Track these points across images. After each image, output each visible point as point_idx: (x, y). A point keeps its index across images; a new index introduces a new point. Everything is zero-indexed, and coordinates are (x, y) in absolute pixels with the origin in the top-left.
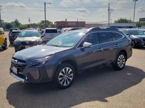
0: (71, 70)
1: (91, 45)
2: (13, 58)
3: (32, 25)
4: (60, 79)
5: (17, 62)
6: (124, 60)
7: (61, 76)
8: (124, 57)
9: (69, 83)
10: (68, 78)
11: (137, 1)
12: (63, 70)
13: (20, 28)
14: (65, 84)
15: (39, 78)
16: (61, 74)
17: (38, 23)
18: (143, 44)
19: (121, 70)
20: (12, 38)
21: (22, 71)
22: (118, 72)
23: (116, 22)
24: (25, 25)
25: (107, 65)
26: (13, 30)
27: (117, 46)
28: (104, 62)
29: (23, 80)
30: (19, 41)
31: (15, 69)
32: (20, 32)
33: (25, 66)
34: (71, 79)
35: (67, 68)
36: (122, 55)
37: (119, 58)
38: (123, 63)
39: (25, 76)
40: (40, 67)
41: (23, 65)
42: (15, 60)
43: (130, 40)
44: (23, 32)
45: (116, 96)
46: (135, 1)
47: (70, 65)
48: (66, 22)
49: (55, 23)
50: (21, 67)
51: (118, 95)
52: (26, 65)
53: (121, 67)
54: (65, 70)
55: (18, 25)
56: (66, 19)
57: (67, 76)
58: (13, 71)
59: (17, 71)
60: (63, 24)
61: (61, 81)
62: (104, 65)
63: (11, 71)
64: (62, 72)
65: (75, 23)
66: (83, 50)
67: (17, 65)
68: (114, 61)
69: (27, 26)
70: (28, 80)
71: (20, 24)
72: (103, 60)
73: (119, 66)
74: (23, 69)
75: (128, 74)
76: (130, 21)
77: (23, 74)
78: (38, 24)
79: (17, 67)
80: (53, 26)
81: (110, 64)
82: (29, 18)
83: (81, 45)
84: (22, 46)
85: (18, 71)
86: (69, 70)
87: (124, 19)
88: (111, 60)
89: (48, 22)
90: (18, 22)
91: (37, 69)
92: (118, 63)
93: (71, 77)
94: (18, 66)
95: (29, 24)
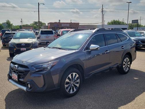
0: (77, 76)
1: (98, 48)
2: (12, 62)
3: (24, 26)
4: (66, 86)
5: (18, 67)
6: (129, 63)
7: (68, 83)
8: (129, 60)
9: (75, 90)
10: (74, 85)
11: (131, 2)
12: (70, 76)
13: (12, 29)
14: (71, 92)
15: (44, 85)
16: (67, 80)
17: (31, 24)
18: (142, 46)
19: (127, 74)
20: (5, 40)
21: (23, 78)
22: (124, 76)
23: (109, 24)
24: (17, 26)
25: (113, 69)
26: (6, 31)
27: (123, 48)
28: (110, 65)
29: (24, 88)
30: (14, 43)
31: (15, 75)
32: (15, 33)
33: (27, 72)
34: (78, 85)
35: (74, 74)
36: (127, 58)
37: (125, 62)
38: (128, 67)
39: (28, 84)
40: (45, 73)
41: (25, 71)
42: (15, 66)
43: (134, 42)
44: (18, 33)
45: (129, 105)
46: (129, 3)
47: (77, 70)
48: (59, 23)
49: (48, 24)
50: (23, 73)
51: (131, 103)
52: (29, 71)
53: (126, 71)
54: (72, 75)
55: (10, 26)
56: (59, 20)
57: (73, 82)
58: (13, 78)
59: (17, 78)
60: (56, 25)
61: (67, 88)
62: (110, 69)
63: (10, 78)
64: (69, 78)
65: (69, 24)
66: (89, 53)
67: (17, 70)
68: (120, 65)
69: (19, 27)
70: (31, 88)
71: (12, 25)
72: (109, 63)
73: (124, 69)
74: (25, 75)
75: (135, 78)
76: (123, 23)
77: (25, 81)
78: (31, 26)
79: (17, 73)
80: (47, 27)
81: (116, 68)
82: (22, 19)
83: (88, 48)
84: (17, 48)
85: (19, 77)
86: (76, 75)
87: (117, 20)
88: (117, 64)
89: (41, 23)
90: (10, 23)
91: (42, 75)
92: (124, 66)
93: (77, 83)
94: (19, 72)
95: (21, 25)
